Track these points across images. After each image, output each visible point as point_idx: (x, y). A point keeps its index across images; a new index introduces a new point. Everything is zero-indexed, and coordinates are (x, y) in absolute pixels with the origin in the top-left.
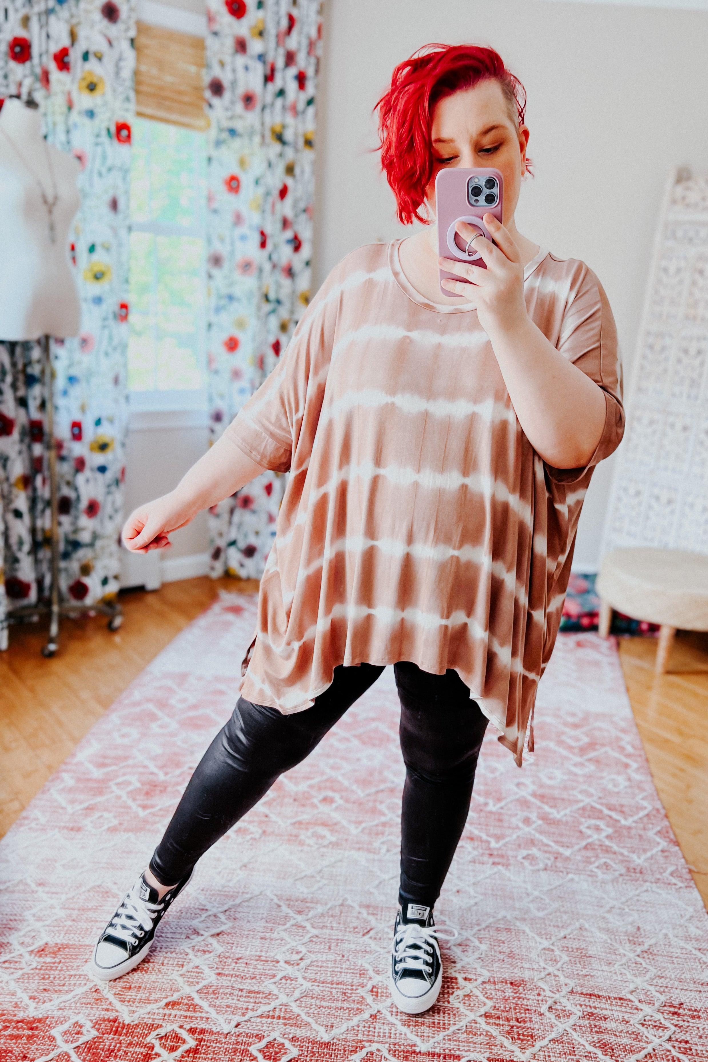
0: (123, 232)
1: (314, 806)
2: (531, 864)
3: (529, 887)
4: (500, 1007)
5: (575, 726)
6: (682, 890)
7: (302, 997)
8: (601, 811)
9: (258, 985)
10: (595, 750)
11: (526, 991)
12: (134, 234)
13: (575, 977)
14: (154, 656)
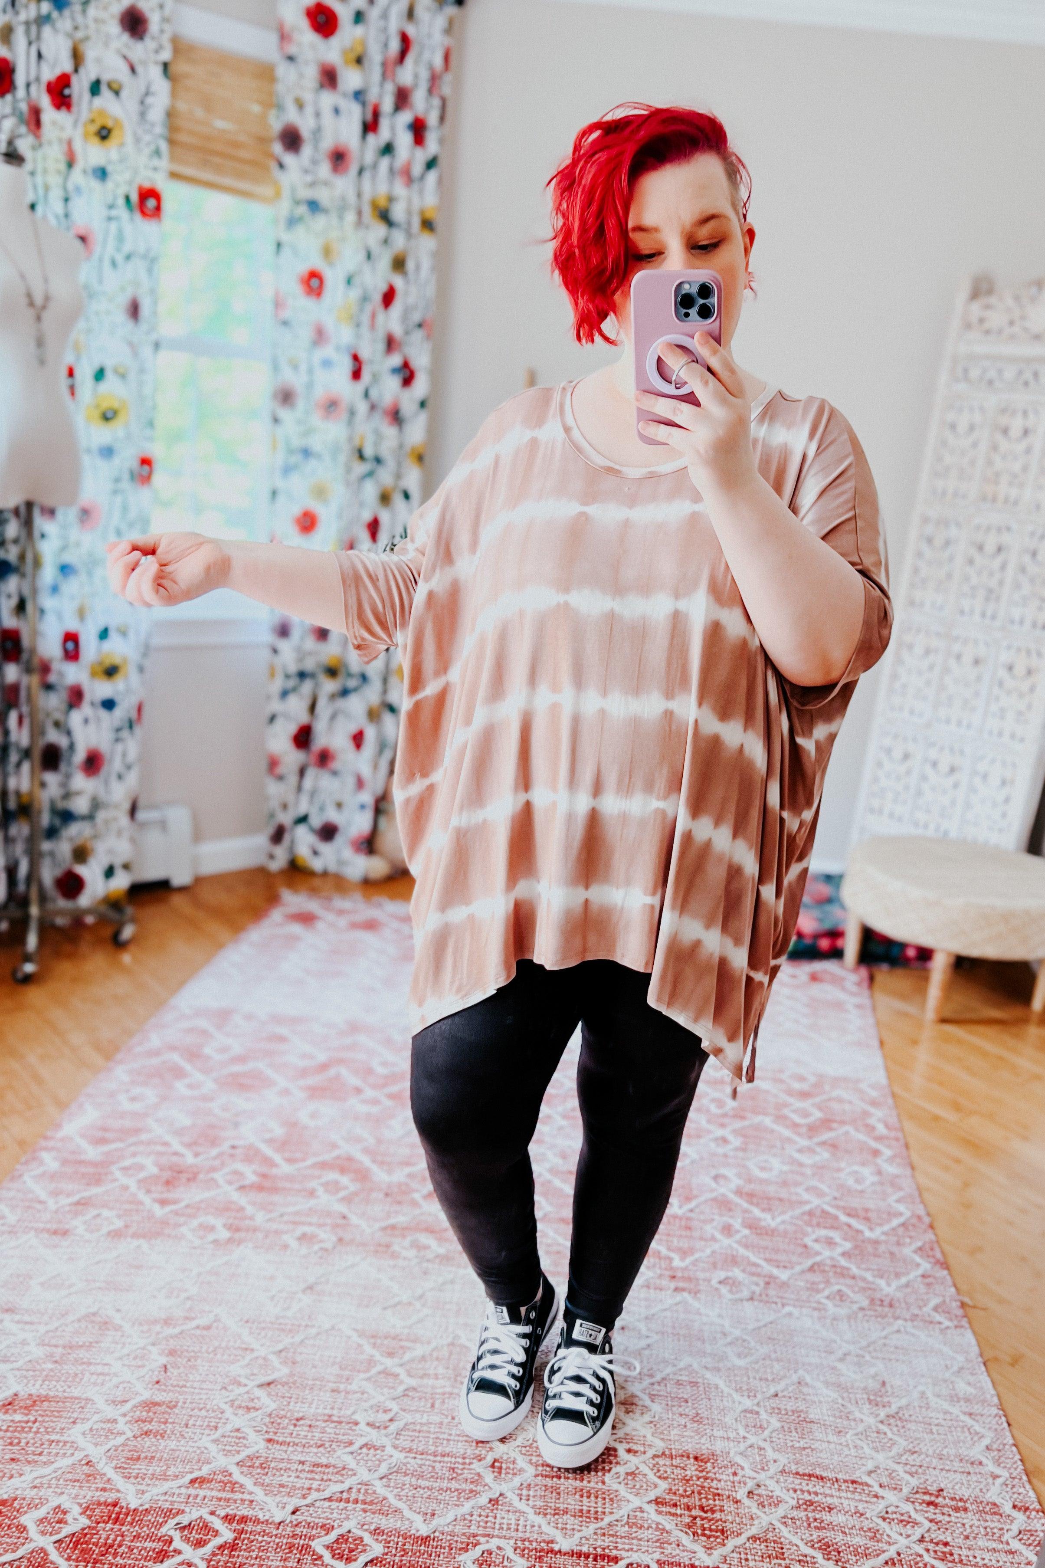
0: (147, 351)
1: (415, 1204)
2: (731, 1291)
3: (727, 1323)
4: (678, 1490)
5: (804, 1095)
6: (949, 1331)
7: (390, 1474)
8: (836, 1218)
9: (327, 1455)
10: (831, 1129)
11: (716, 1469)
12: (163, 354)
13: (789, 1450)
14: (182, 984)
